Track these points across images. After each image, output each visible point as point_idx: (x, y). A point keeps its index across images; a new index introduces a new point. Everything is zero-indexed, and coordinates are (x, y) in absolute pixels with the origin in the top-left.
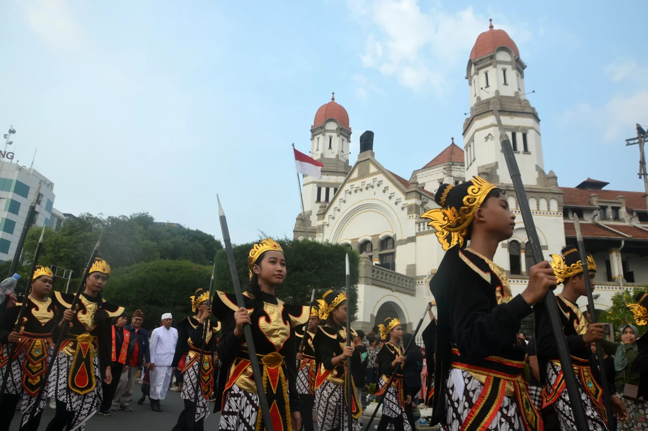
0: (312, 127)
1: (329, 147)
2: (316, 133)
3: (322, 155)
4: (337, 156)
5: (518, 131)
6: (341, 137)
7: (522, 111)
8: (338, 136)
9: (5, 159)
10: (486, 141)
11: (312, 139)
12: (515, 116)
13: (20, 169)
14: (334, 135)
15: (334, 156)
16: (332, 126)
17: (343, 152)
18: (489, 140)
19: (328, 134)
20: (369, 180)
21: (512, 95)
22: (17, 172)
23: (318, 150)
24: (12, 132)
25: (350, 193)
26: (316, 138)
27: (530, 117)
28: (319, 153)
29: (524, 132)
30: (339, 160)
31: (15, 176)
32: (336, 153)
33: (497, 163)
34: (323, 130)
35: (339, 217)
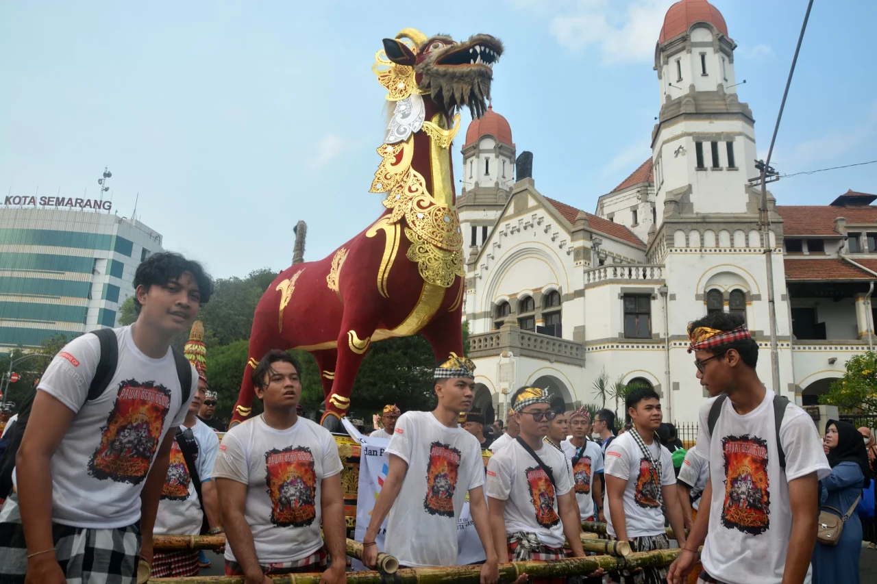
0: (463, 147)
1: (485, 172)
2: (467, 155)
3: (477, 184)
4: (497, 184)
5: (720, 139)
6: (501, 157)
7: (725, 111)
8: (497, 157)
9: (102, 211)
10: (677, 156)
11: (465, 163)
12: (716, 119)
13: (120, 221)
14: (492, 156)
15: (492, 184)
16: (488, 144)
17: (504, 177)
18: (680, 155)
19: (483, 156)
20: (527, 218)
21: (714, 89)
22: (117, 225)
23: (471, 178)
24: (108, 175)
25: (506, 235)
26: (468, 161)
27: (738, 119)
28: (473, 181)
29: (729, 140)
30: (499, 189)
31: (114, 231)
32: (495, 180)
33: (690, 186)
34: (476, 151)
35: (494, 266)
